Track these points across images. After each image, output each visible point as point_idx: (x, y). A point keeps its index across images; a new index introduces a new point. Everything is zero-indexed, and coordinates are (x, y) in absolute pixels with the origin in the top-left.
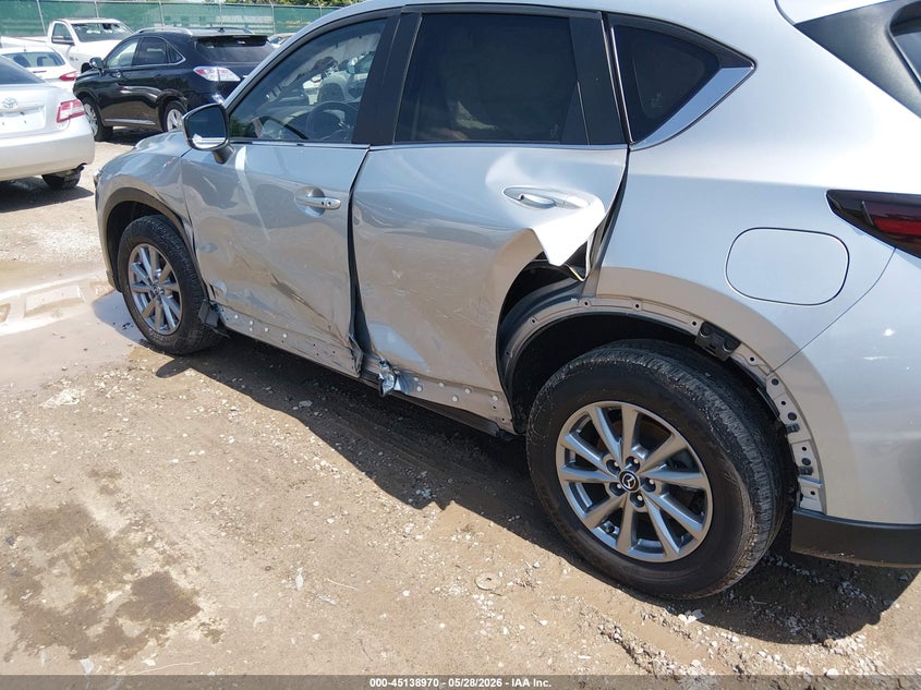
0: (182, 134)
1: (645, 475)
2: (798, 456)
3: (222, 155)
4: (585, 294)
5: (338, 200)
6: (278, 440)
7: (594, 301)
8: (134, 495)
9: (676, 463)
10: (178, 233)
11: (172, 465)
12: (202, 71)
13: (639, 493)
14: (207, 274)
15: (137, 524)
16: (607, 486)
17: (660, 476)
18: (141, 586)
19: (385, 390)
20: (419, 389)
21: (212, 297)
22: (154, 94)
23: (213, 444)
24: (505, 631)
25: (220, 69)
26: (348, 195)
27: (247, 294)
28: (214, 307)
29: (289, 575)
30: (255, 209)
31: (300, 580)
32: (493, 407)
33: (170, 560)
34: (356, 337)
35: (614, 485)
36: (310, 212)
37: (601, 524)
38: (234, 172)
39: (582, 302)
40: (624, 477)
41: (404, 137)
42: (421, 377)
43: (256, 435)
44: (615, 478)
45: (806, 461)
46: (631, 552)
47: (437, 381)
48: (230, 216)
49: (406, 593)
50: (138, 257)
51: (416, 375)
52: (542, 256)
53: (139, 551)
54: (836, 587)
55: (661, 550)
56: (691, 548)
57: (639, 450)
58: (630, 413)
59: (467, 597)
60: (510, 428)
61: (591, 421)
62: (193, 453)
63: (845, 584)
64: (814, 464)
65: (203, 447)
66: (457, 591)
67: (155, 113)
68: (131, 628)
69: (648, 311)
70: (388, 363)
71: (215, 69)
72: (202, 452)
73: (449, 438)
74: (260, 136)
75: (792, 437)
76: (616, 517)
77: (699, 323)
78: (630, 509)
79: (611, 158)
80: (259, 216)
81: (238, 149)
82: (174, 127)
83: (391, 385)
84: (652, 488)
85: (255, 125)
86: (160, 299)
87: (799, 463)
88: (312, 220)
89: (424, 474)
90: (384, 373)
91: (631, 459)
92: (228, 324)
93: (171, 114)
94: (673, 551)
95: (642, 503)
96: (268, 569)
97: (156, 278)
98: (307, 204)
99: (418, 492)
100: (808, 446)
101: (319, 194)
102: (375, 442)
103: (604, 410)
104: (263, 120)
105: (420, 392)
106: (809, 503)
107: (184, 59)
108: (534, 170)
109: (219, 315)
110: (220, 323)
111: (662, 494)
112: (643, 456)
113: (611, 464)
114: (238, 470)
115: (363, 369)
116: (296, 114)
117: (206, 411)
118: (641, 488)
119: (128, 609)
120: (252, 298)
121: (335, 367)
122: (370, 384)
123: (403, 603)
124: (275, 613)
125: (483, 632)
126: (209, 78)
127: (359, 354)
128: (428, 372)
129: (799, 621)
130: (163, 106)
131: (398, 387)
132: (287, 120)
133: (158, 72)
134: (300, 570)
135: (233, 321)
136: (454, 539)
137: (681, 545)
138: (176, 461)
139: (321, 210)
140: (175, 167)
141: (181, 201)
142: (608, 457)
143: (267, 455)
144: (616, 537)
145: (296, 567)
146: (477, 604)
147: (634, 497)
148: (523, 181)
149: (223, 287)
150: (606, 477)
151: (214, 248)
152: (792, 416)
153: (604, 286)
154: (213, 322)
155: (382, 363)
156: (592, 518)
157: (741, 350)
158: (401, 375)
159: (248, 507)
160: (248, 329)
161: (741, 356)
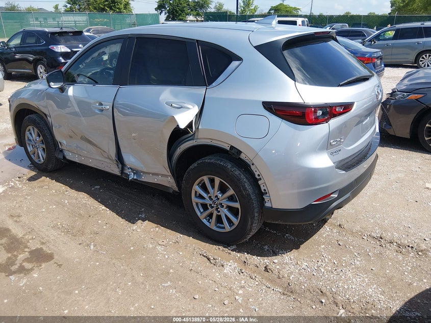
0: (46, 81)
1: (221, 202)
2: (262, 188)
3: (62, 90)
4: (195, 138)
5: (108, 107)
6: (85, 201)
7: (198, 141)
8: (27, 223)
9: (231, 198)
10: (45, 121)
11: (42, 212)
12: (53, 48)
13: (218, 208)
14: (58, 138)
15: (29, 232)
16: (208, 205)
17: (226, 203)
18: (31, 252)
19: (130, 179)
20: (143, 177)
21: (60, 147)
22: (31, 57)
23: (58, 204)
24: (166, 257)
25: (61, 46)
26: (112, 104)
27: (75, 145)
28: (62, 151)
29: (88, 245)
30: (77, 110)
31: (92, 247)
32: (169, 181)
33: (43, 243)
34: (119, 159)
35: (210, 205)
36: (97, 111)
37: (205, 218)
38: (68, 96)
39: (194, 141)
40: (214, 202)
41: (132, 83)
42: (144, 173)
43: (76, 199)
44: (211, 203)
45: (265, 190)
46: (214, 228)
47: (149, 173)
48: (67, 113)
49: (132, 248)
50: (29, 130)
51: (142, 172)
52: (178, 126)
53: (31, 241)
54: (284, 236)
55: (224, 228)
56: (233, 227)
57: (219, 193)
58: (217, 180)
59: (154, 248)
60: (177, 189)
61: (204, 182)
62: (51, 207)
63: (287, 235)
64: (267, 191)
65: (55, 205)
66: (151, 246)
67: (32, 66)
68: (28, 265)
69: (215, 143)
70: (131, 168)
71: (59, 46)
72: (54, 207)
73: (154, 196)
74: (78, 82)
75: (260, 182)
76: (211, 215)
77: (229, 146)
78: (215, 213)
79: (200, 91)
80: (80, 112)
81: (69, 87)
82: (41, 73)
83: (132, 176)
84: (223, 207)
85: (76, 77)
86: (37, 149)
87: (263, 191)
88: (98, 114)
89: (143, 209)
90: (129, 172)
91: (217, 196)
92: (68, 157)
93: (39, 67)
94: (228, 228)
95: (219, 212)
96: (80, 244)
97: (36, 140)
98: (96, 108)
99: (140, 216)
100: (264, 184)
101: (101, 104)
102: (125, 199)
103: (209, 178)
104: (78, 75)
105: (144, 179)
106: (268, 205)
107: (45, 42)
108: (175, 95)
109: (64, 154)
110: (64, 157)
111: (226, 208)
112: (220, 196)
113: (210, 197)
114: (69, 212)
115: (122, 171)
116: (93, 72)
117: (56, 192)
118: (219, 206)
119: (27, 260)
120: (77, 147)
121: (112, 172)
122: (125, 178)
123: (131, 252)
124: (82, 258)
125: (159, 258)
126: (56, 50)
127: (120, 166)
128: (145, 170)
129: (269, 247)
130: (35, 63)
131: (135, 177)
132: (89, 75)
133: (32, 48)
134: (93, 244)
135: (70, 156)
136: (152, 230)
137: (230, 226)
138: (44, 210)
139: (102, 110)
140: (43, 94)
141: (46, 107)
142: (209, 195)
143: (81, 206)
144: (210, 223)
145: (91, 243)
146: (158, 250)
147: (217, 209)
148: (171, 99)
149: (65, 142)
150: (208, 202)
151: (60, 126)
152: (259, 175)
153: (200, 135)
154: (61, 157)
155: (128, 168)
156: (202, 216)
157: (242, 154)
158: (136, 172)
159: (72, 225)
160: (76, 159)
161: (242, 156)
